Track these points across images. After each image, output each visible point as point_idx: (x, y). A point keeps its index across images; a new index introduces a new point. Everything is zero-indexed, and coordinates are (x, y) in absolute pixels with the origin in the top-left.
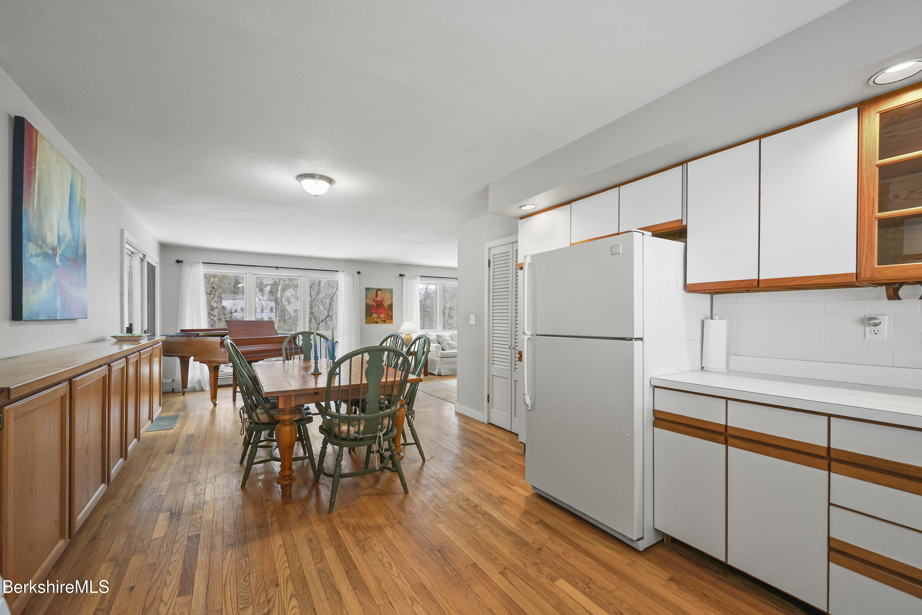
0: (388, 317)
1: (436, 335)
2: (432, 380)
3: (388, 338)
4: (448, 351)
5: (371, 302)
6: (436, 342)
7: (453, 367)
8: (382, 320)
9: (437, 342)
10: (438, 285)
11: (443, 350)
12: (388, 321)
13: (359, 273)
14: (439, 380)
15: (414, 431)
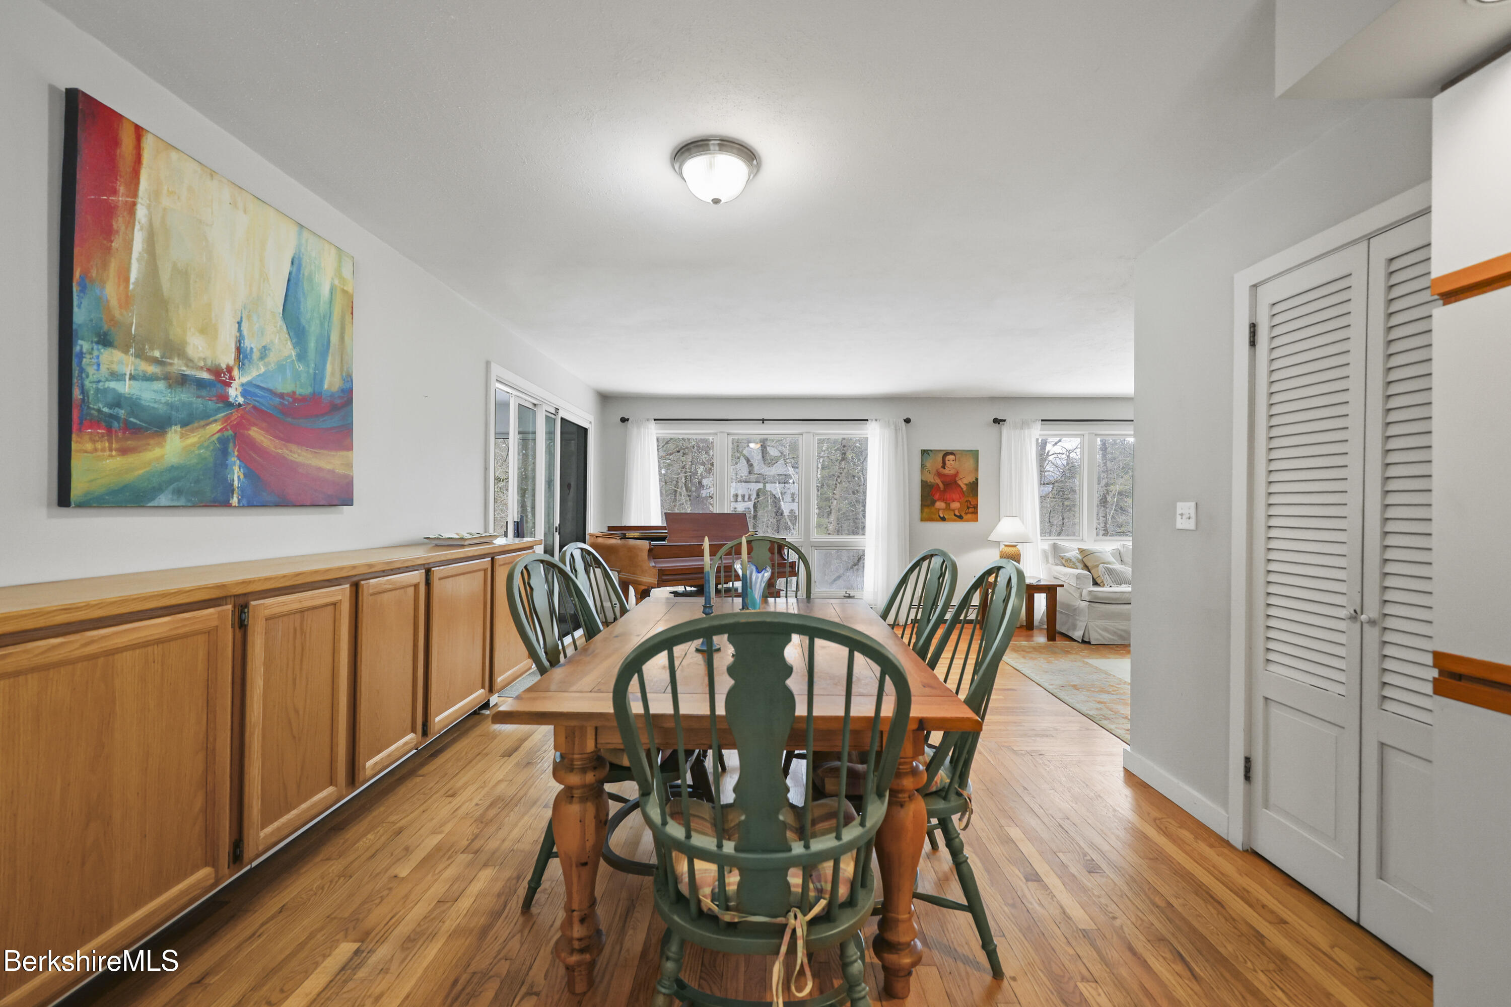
0: (968, 508)
1: (1079, 549)
2: (1068, 652)
3: (923, 559)
4: (1109, 589)
5: (931, 479)
6: (1078, 564)
7: (1123, 628)
8: (955, 515)
9: (1080, 565)
10: (1086, 437)
11: (1095, 583)
12: (969, 516)
13: (907, 421)
14: (1084, 657)
15: (964, 867)
